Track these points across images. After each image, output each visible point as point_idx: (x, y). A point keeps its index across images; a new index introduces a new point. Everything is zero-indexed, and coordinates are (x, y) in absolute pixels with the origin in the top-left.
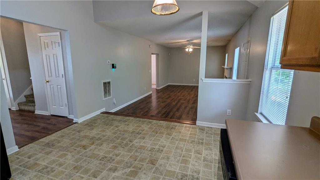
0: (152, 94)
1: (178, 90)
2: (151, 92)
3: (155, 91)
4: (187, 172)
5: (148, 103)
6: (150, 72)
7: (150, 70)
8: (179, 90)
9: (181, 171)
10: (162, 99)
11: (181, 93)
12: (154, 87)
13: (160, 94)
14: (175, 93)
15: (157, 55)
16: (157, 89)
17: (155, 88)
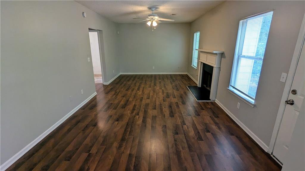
0: (97, 97)
1: (135, 84)
2: (95, 94)
3: (102, 89)
5: (87, 127)
6: (89, 61)
7: (89, 58)
8: (138, 84)
10: (115, 108)
11: (143, 91)
12: (99, 80)
13: (110, 96)
14: (134, 92)
15: (100, 32)
16: (105, 84)
17: (102, 82)
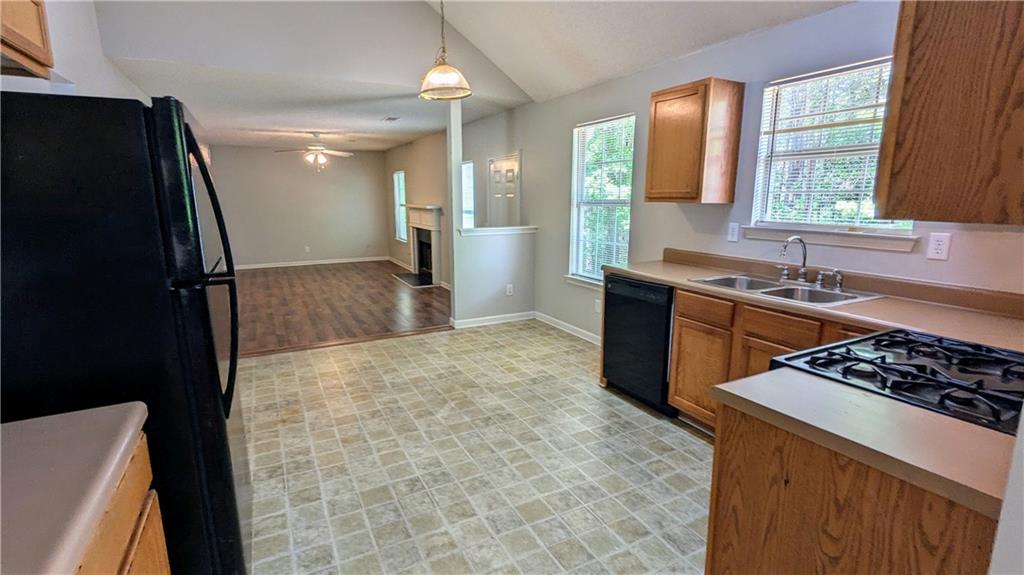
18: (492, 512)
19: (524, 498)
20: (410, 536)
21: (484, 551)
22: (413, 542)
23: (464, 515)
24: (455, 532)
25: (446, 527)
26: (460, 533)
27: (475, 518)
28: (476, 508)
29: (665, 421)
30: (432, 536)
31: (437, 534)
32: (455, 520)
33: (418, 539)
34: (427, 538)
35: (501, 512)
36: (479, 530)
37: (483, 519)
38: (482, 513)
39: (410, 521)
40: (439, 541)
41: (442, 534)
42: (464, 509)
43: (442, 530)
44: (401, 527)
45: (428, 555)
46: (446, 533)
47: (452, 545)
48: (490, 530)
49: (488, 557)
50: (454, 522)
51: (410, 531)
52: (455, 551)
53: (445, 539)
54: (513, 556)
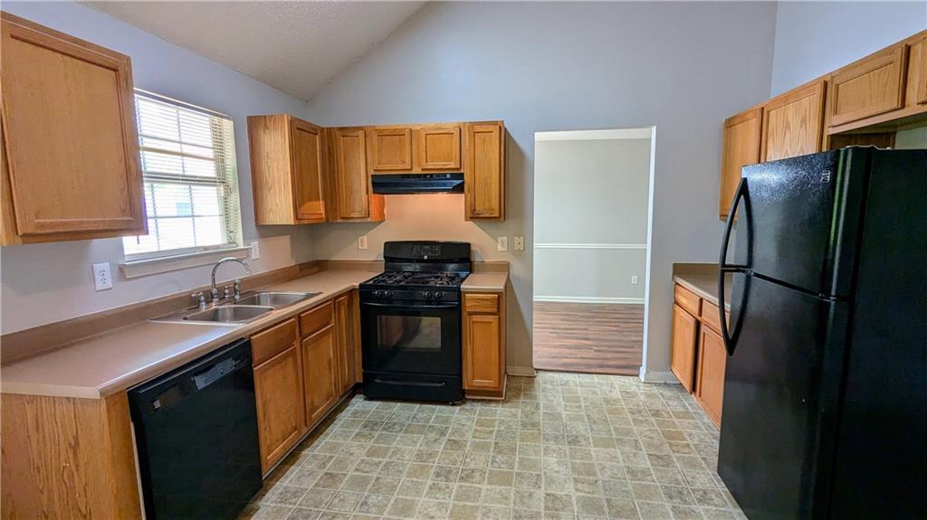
4: (461, 487)
9: (475, 488)
18: (532, 490)
19: (498, 490)
20: (607, 499)
21: (557, 469)
22: (606, 495)
23: (555, 498)
24: (569, 489)
25: (575, 495)
26: (567, 486)
27: (548, 492)
28: (543, 499)
29: (261, 503)
30: (589, 493)
31: (585, 492)
32: (565, 497)
33: (600, 495)
34: (593, 493)
35: (525, 487)
36: (550, 482)
37: (543, 489)
38: (540, 493)
39: (604, 513)
40: (585, 487)
41: (581, 491)
42: (553, 503)
43: (579, 494)
44: (613, 511)
45: (596, 481)
46: (577, 490)
47: (576, 481)
48: (543, 479)
49: (556, 465)
50: (567, 495)
51: (606, 504)
52: (576, 476)
53: (580, 486)
54: (540, 460)
